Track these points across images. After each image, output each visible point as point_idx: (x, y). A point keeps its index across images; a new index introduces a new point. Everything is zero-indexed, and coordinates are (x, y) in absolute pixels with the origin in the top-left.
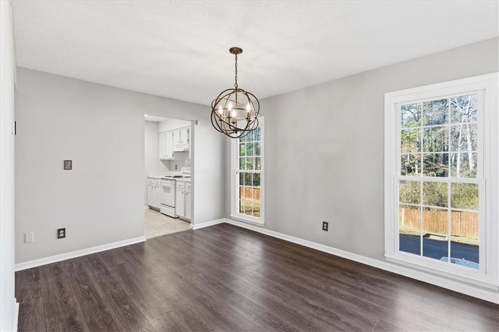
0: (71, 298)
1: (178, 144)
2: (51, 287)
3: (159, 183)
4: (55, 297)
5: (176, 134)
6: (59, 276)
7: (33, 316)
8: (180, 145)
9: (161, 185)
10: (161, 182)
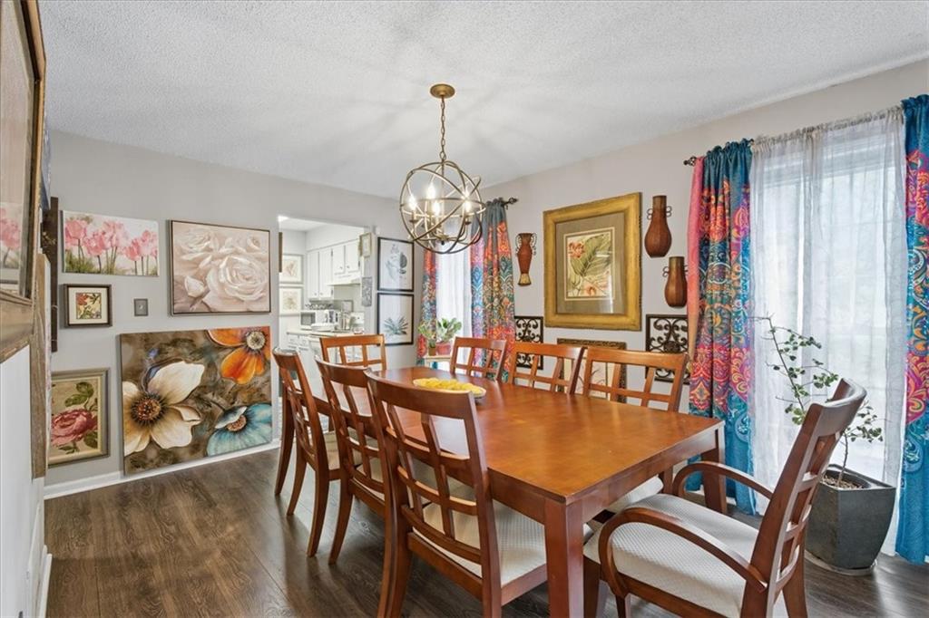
0: (144, 546)
1: (342, 271)
2: (109, 527)
3: (307, 343)
4: (117, 544)
5: (338, 251)
6: (125, 508)
7: (76, 577)
8: (344, 273)
9: (310, 345)
10: (310, 341)
